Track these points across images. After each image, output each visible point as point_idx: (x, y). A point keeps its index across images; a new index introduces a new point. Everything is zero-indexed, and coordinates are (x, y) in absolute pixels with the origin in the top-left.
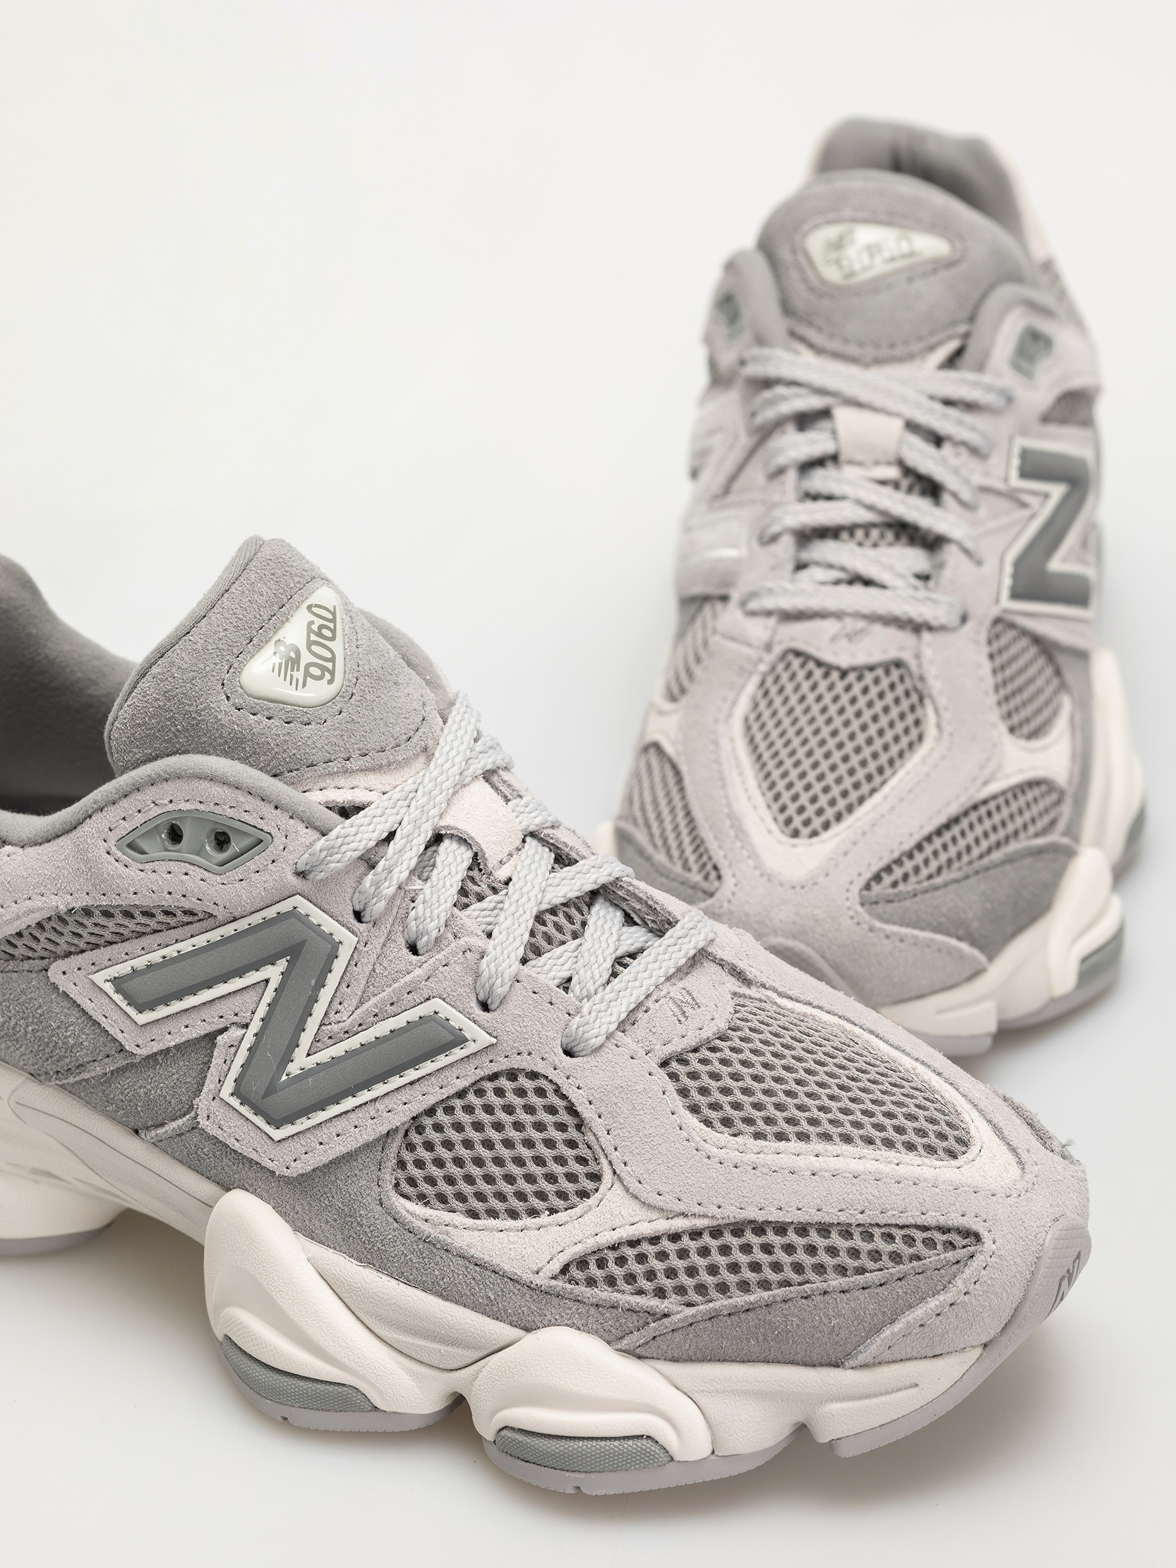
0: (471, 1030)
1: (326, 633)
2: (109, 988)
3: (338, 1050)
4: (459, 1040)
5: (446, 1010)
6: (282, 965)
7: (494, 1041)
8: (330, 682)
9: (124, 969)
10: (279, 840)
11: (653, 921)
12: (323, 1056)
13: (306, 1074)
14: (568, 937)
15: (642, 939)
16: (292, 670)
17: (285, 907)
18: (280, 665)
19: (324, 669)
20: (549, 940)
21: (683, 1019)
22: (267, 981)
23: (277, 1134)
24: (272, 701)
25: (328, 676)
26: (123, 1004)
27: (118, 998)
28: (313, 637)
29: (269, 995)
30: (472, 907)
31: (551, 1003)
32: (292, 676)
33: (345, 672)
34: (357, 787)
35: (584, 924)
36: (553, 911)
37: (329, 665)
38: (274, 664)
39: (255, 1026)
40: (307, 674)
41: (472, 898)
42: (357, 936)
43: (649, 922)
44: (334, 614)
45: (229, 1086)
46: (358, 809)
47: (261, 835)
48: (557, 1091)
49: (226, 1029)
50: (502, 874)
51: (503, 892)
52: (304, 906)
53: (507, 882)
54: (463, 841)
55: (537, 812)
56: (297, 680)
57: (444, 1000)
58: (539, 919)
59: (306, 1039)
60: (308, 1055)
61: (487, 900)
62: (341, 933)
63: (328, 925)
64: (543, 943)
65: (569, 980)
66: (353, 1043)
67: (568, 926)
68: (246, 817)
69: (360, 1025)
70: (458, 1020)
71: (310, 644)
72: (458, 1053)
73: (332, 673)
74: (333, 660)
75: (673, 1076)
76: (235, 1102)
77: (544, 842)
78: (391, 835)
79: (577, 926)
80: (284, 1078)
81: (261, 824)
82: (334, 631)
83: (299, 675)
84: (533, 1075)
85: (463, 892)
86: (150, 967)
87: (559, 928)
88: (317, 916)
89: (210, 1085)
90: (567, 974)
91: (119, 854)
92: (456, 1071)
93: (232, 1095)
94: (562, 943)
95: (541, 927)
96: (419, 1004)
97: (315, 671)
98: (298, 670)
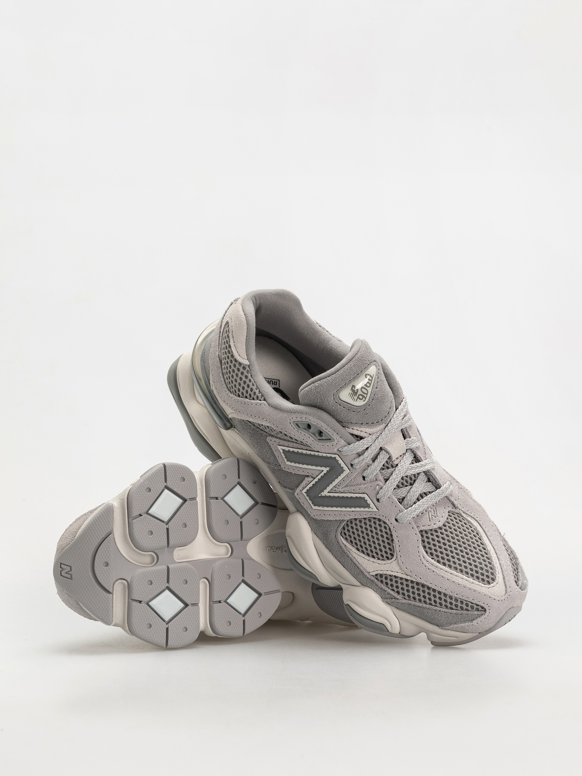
0: (372, 505)
1: (368, 385)
2: (281, 451)
3: (336, 495)
4: (368, 506)
5: (367, 498)
6: (328, 469)
7: (377, 511)
8: (364, 401)
9: (287, 449)
10: (336, 442)
11: (435, 483)
12: (332, 495)
13: (326, 497)
14: (409, 484)
15: (430, 488)
16: (354, 396)
17: (333, 456)
18: (351, 393)
19: (363, 396)
20: (403, 484)
21: (431, 520)
22: (323, 471)
23: (314, 507)
24: (346, 402)
25: (364, 399)
26: (284, 457)
27: (283, 455)
28: (364, 386)
29: (322, 474)
30: (384, 470)
31: (396, 507)
32: (354, 397)
33: (370, 397)
34: (363, 431)
35: (415, 481)
36: (407, 477)
37: (365, 396)
39: (316, 480)
40: (358, 397)
41: (385, 467)
42: (349, 470)
43: (434, 483)
44: (372, 378)
45: (305, 490)
46: (361, 438)
47: (331, 438)
48: (390, 529)
49: (308, 476)
50: (396, 463)
51: (394, 468)
52: (338, 458)
53: (397, 465)
54: (387, 452)
55: (413, 443)
56: (355, 399)
57: (367, 495)
58: (402, 478)
59: (329, 489)
60: (328, 492)
61: (390, 469)
62: (345, 468)
63: (343, 465)
64: (401, 486)
65: (404, 498)
66: (341, 495)
67: (409, 481)
68: (328, 433)
69: (344, 491)
70: (369, 501)
71: (362, 388)
72: (367, 509)
73: (365, 398)
74: (367, 394)
75: (422, 536)
76: (305, 495)
77: (413, 452)
78: (367, 448)
79: (412, 482)
80: (320, 495)
81: (332, 436)
82: (370, 384)
83: (356, 397)
84: (385, 523)
85: (384, 465)
86: (293, 452)
87: (407, 482)
88: (340, 462)
89: (300, 488)
90: (404, 496)
91: (293, 425)
92: (365, 513)
93: (305, 492)
94: (406, 486)
95: (402, 481)
96: (361, 493)
97: (361, 397)
98: (356, 396)
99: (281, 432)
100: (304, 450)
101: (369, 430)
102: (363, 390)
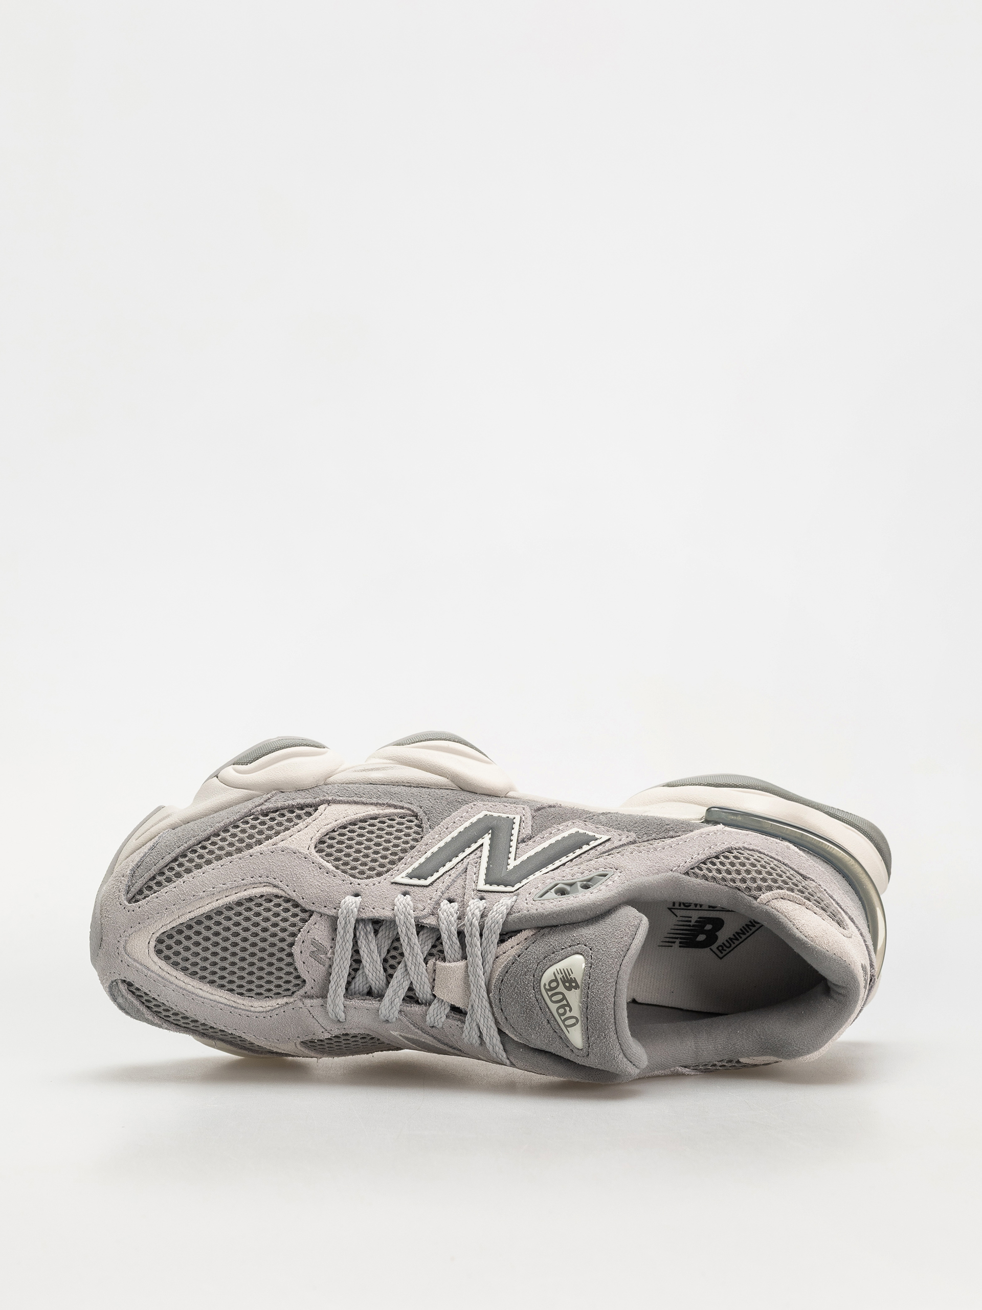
0: (408, 881)
1: (562, 1011)
2: (597, 836)
3: (468, 851)
4: (411, 875)
5: (422, 882)
6: (510, 867)
8: (545, 985)
10: (530, 901)
12: (474, 846)
13: (480, 837)
14: (388, 957)
15: (357, 985)
16: (563, 976)
17: (518, 885)
19: (552, 989)
20: (396, 949)
22: (515, 859)
24: (566, 957)
25: (547, 987)
26: (588, 833)
27: (592, 834)
28: (565, 1002)
29: (512, 856)
30: (435, 938)
32: (562, 974)
35: (385, 969)
36: (399, 963)
37: (550, 993)
38: (572, 973)
39: (513, 844)
40: (556, 980)
41: (437, 943)
42: (480, 890)
44: (567, 1026)
45: (517, 821)
46: (502, 941)
48: (354, 877)
49: (530, 838)
50: (431, 962)
51: (426, 954)
52: (509, 888)
53: (426, 962)
56: (559, 974)
58: (402, 954)
59: (486, 848)
60: (483, 844)
61: (429, 947)
62: (487, 888)
63: (494, 888)
64: (395, 944)
65: (376, 933)
66: (462, 856)
67: (392, 962)
69: (463, 863)
70: (415, 881)
71: (564, 998)
72: (409, 870)
73: (547, 990)
74: (550, 997)
75: (304, 911)
76: (511, 817)
77: (425, 1002)
79: (387, 965)
80: (490, 831)
82: (560, 1015)
83: (559, 977)
84: (369, 877)
85: (442, 942)
86: (581, 848)
87: (394, 957)
88: (501, 888)
89: (527, 818)
90: (379, 935)
92: (408, 865)
93: (514, 819)
94: (389, 951)
95: (399, 951)
97: (554, 984)
98: (561, 978)
101: (503, 960)
102: (560, 997)
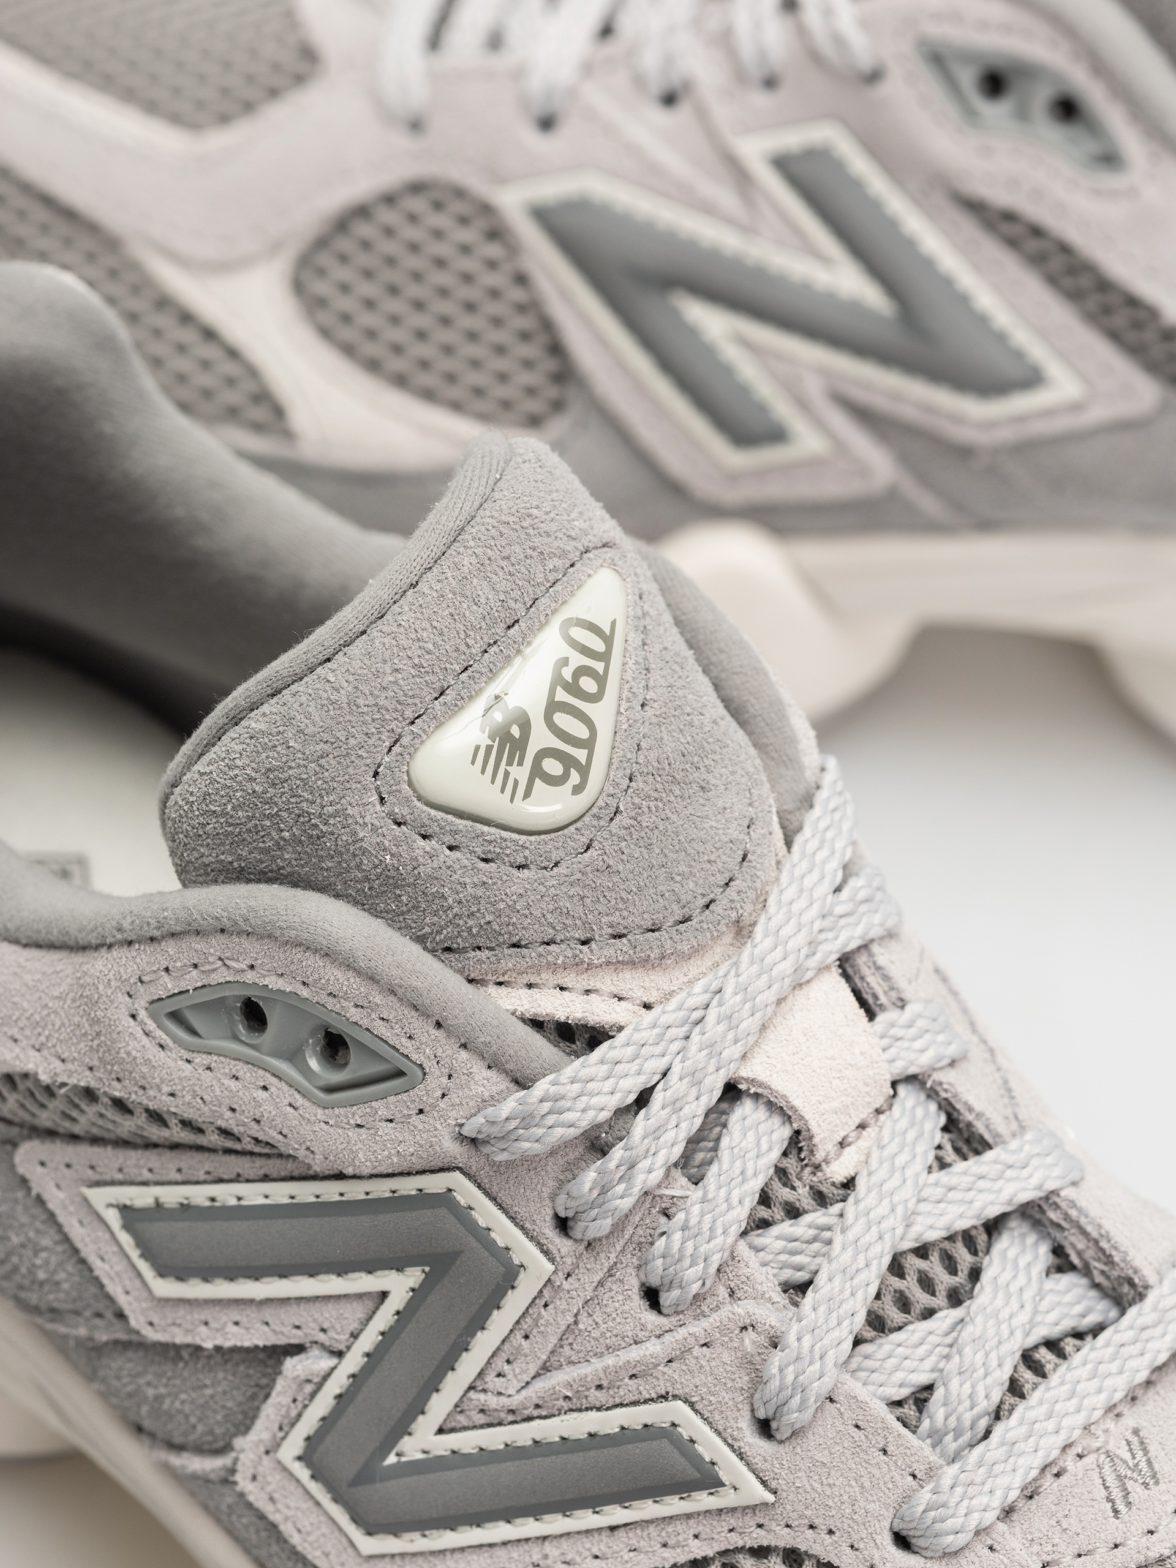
0: (730, 1467)
1: (588, 684)
2: (113, 1218)
3: (494, 1438)
4: (710, 1481)
5: (692, 1425)
6: (414, 1277)
7: (770, 1498)
8: (577, 790)
9: (141, 1197)
10: (436, 1081)
11: (1103, 1272)
12: (467, 1442)
13: (432, 1465)
14: (940, 1300)
15: (1078, 1309)
16: (510, 763)
17: (434, 1184)
18: (489, 749)
19: (568, 762)
20: (904, 1303)
21: (1121, 1507)
22: (384, 1295)
23: (370, 1545)
24: (461, 815)
25: (575, 778)
26: (134, 1254)
27: (125, 1239)
28: (561, 696)
29: (384, 1318)
30: (775, 1230)
31: (885, 1452)
32: (507, 774)
33: (610, 765)
34: (596, 991)
35: (975, 1274)
36: (922, 1251)
37: (581, 755)
38: (477, 748)
39: (353, 1362)
40: (537, 772)
41: (778, 1213)
42: (552, 1260)
43: (1096, 1273)
44: (608, 640)
45: (293, 1445)
46: (594, 1035)
47: (404, 1064)
49: (297, 1349)
50: (838, 1171)
51: (836, 1208)
52: (466, 1192)
53: (849, 1184)
54: (778, 1108)
55: (927, 1037)
56: (516, 783)
57: (692, 1405)
58: (896, 1267)
59: (440, 1406)
60: (441, 1431)
61: (807, 1219)
62: (524, 1250)
63: (505, 1232)
64: (894, 1315)
65: (929, 1388)
66: (523, 1434)
67: (944, 1280)
68: (381, 1029)
69: (537, 1406)
70: (711, 1447)
71: (553, 707)
72: (703, 1500)
73: (584, 771)
74: (588, 744)
76: (302, 1472)
77: (932, 1094)
78: (643, 1099)
79: (961, 1278)
80: (392, 1459)
81: (407, 1047)
82: (601, 680)
83: (521, 773)
85: (765, 1199)
86: (185, 1208)
87: (927, 1283)
88: (486, 1213)
89: (262, 1430)
90: (923, 1379)
91: (151, 1025)
92: (694, 1527)
93: (299, 1458)
94: (928, 1313)
95: (896, 1283)
96: (646, 1402)
97: (553, 767)
98: (520, 764)
99: (89, 1094)
100: (248, 1181)
101: (636, 984)
102: (561, 719)
